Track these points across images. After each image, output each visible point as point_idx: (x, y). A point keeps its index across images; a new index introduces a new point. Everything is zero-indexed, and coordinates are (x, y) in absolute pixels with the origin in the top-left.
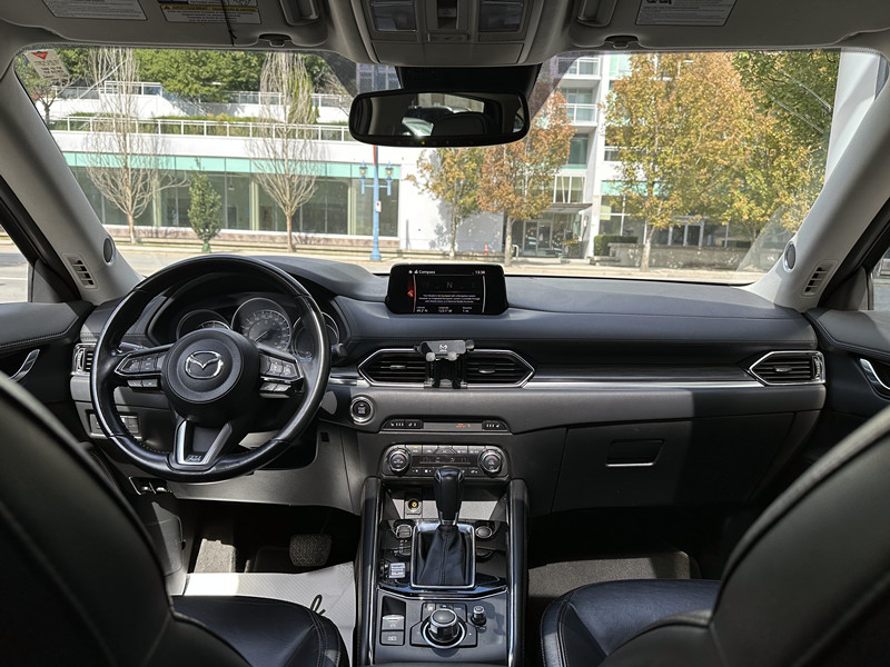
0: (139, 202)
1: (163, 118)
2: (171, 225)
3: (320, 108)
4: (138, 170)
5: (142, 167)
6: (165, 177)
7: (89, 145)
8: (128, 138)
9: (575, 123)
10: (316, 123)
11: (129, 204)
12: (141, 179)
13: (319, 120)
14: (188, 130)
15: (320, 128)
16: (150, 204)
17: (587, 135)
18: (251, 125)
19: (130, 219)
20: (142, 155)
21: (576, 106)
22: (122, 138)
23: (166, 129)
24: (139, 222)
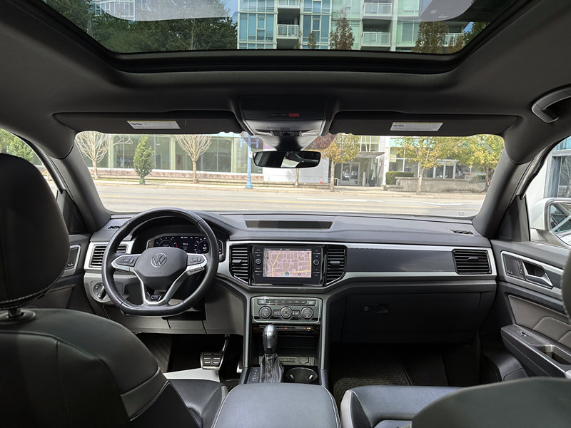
0: (100, 153)
2: (119, 167)
11: (94, 154)
16: (107, 153)
19: (94, 163)
24: (97, 166)
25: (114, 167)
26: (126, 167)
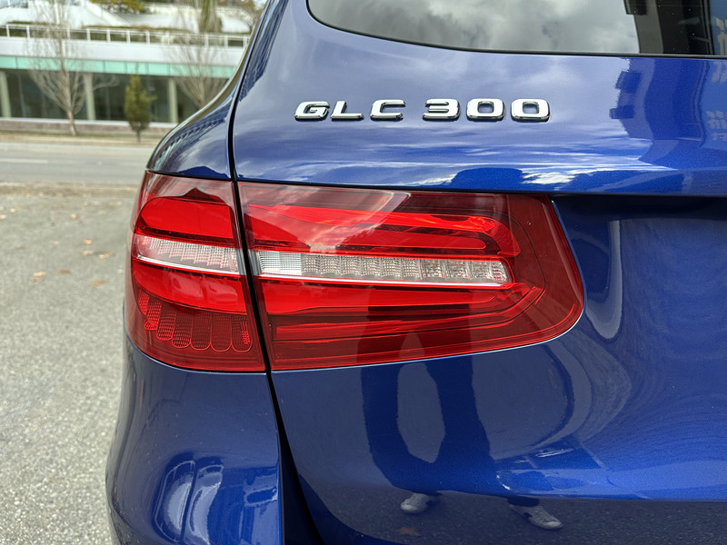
1: (90, 27)
2: (104, 119)
4: (75, 73)
5: (77, 69)
8: (63, 45)
11: (68, 102)
12: (77, 78)
13: (223, 30)
14: (115, 38)
16: (85, 102)
20: (77, 59)
22: (58, 44)
23: (96, 37)
24: (76, 117)
25: (96, 120)
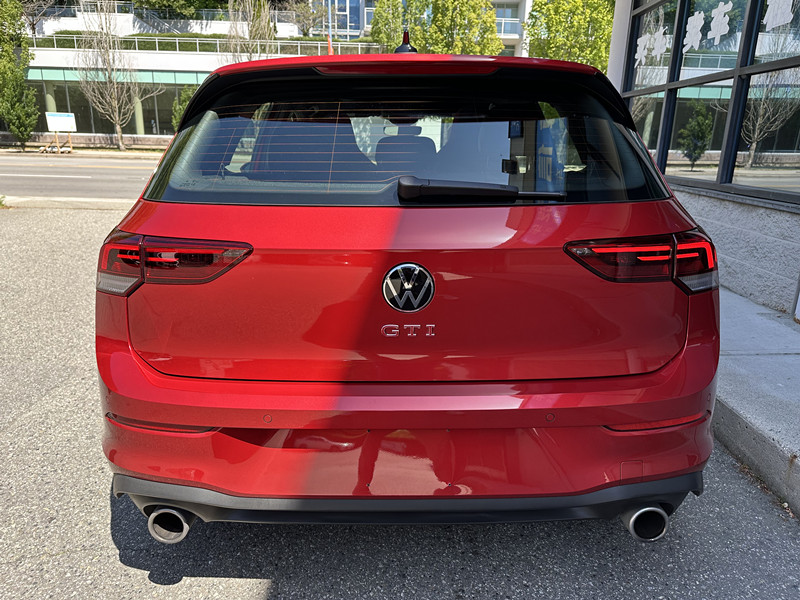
0: (124, 114)
2: (152, 133)
3: (277, 24)
4: (123, 84)
5: (125, 81)
6: (145, 90)
7: (80, 61)
8: (111, 55)
9: (502, 36)
10: (275, 39)
11: (116, 114)
12: (126, 89)
13: (278, 36)
14: (163, 47)
15: (279, 43)
16: (134, 114)
17: (513, 47)
18: (218, 41)
19: (118, 128)
20: (124, 70)
21: (503, 20)
24: (124, 131)
25: (146, 133)
26: (162, 133)
